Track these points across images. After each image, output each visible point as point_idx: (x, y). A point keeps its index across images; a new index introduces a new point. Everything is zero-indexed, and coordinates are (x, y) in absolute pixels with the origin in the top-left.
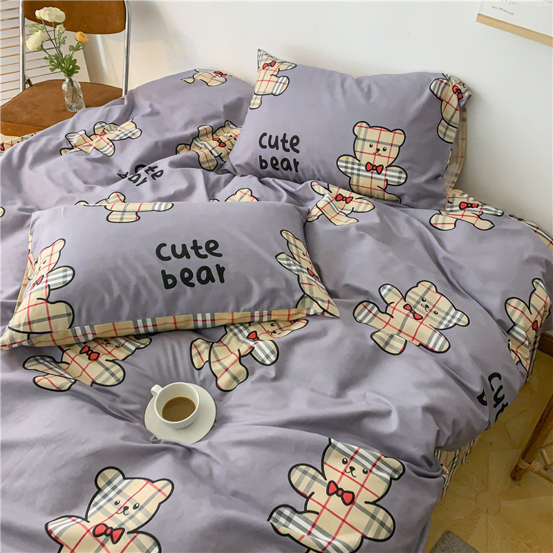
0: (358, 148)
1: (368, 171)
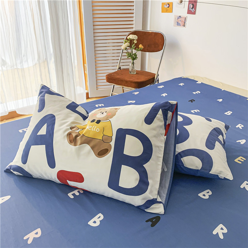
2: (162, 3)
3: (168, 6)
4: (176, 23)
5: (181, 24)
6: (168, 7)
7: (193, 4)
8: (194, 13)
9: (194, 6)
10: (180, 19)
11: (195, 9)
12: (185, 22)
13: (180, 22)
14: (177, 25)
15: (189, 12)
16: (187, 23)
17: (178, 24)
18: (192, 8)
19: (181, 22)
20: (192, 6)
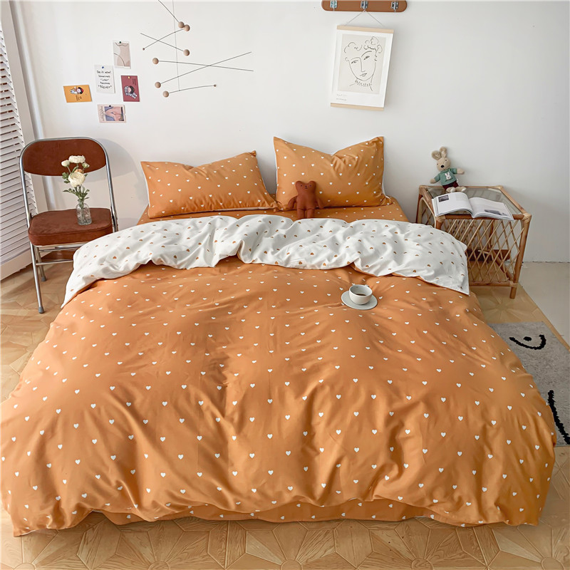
2: (65, 87)
3: (79, 91)
4: (105, 117)
5: (115, 118)
6: (80, 93)
7: (131, 87)
8: (139, 101)
9: (135, 90)
10: (110, 111)
11: (138, 94)
12: (122, 115)
13: (112, 115)
14: (107, 120)
15: (127, 98)
16: (126, 115)
17: (109, 118)
18: (132, 93)
19: (114, 115)
20: (130, 90)
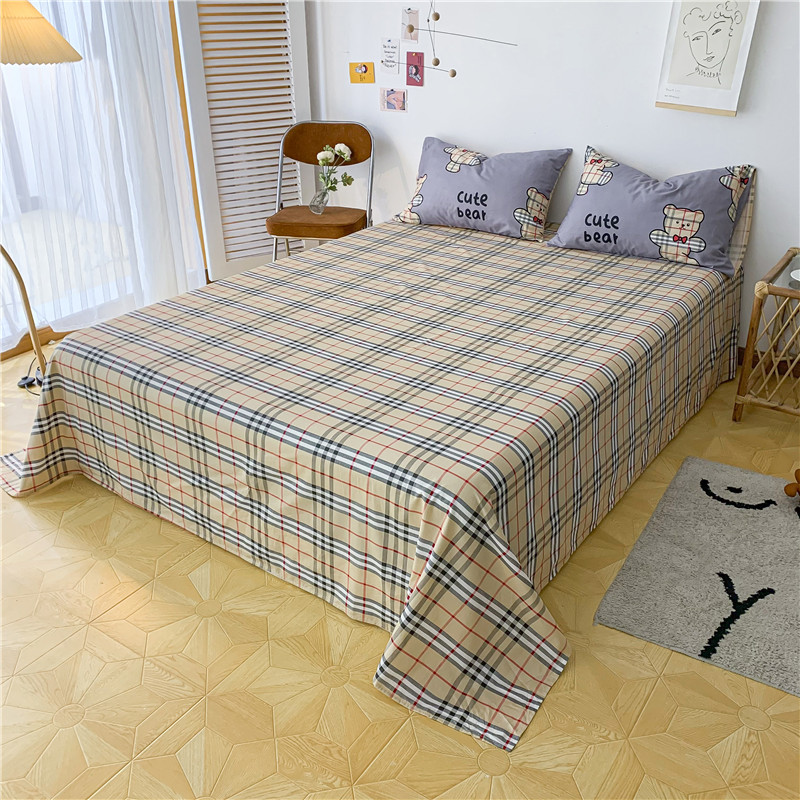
0: (667, 224)
1: (674, 241)
2: (351, 64)
3: (364, 69)
4: (386, 104)
5: (396, 106)
6: (364, 72)
7: (416, 67)
8: (421, 84)
9: (419, 70)
10: (392, 96)
11: (422, 76)
12: (404, 102)
13: (393, 102)
14: (388, 108)
15: (410, 82)
16: (407, 102)
17: (390, 106)
18: (416, 74)
19: (395, 101)
20: (414, 71)
